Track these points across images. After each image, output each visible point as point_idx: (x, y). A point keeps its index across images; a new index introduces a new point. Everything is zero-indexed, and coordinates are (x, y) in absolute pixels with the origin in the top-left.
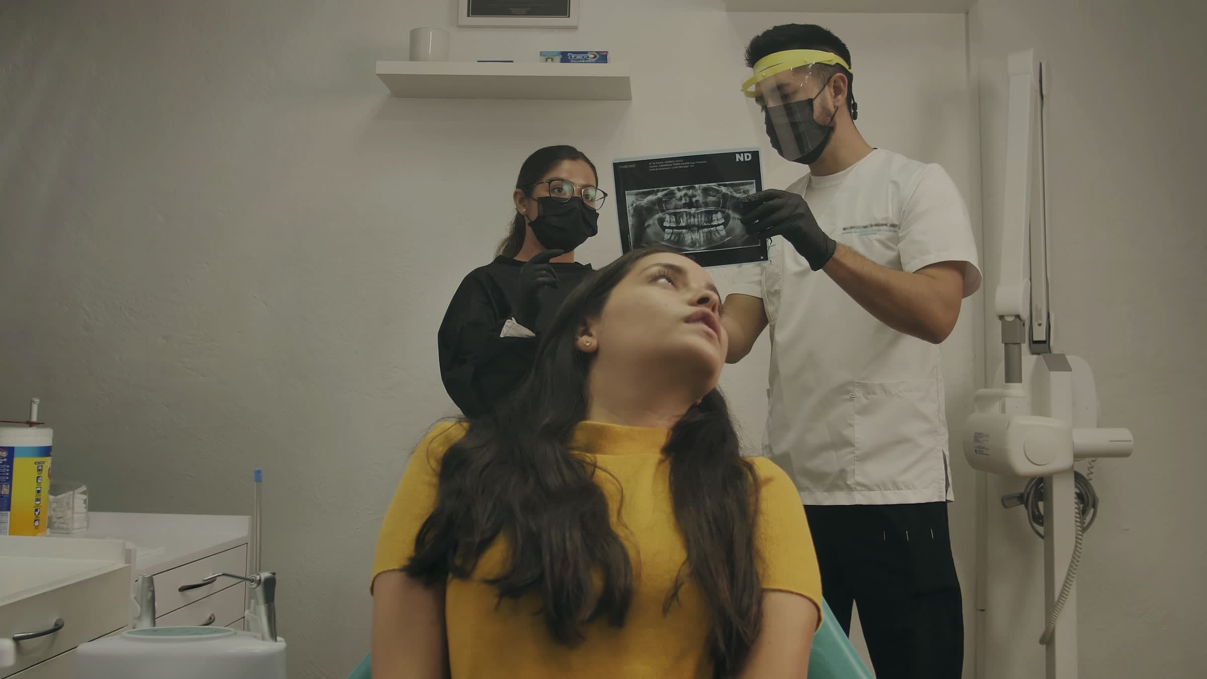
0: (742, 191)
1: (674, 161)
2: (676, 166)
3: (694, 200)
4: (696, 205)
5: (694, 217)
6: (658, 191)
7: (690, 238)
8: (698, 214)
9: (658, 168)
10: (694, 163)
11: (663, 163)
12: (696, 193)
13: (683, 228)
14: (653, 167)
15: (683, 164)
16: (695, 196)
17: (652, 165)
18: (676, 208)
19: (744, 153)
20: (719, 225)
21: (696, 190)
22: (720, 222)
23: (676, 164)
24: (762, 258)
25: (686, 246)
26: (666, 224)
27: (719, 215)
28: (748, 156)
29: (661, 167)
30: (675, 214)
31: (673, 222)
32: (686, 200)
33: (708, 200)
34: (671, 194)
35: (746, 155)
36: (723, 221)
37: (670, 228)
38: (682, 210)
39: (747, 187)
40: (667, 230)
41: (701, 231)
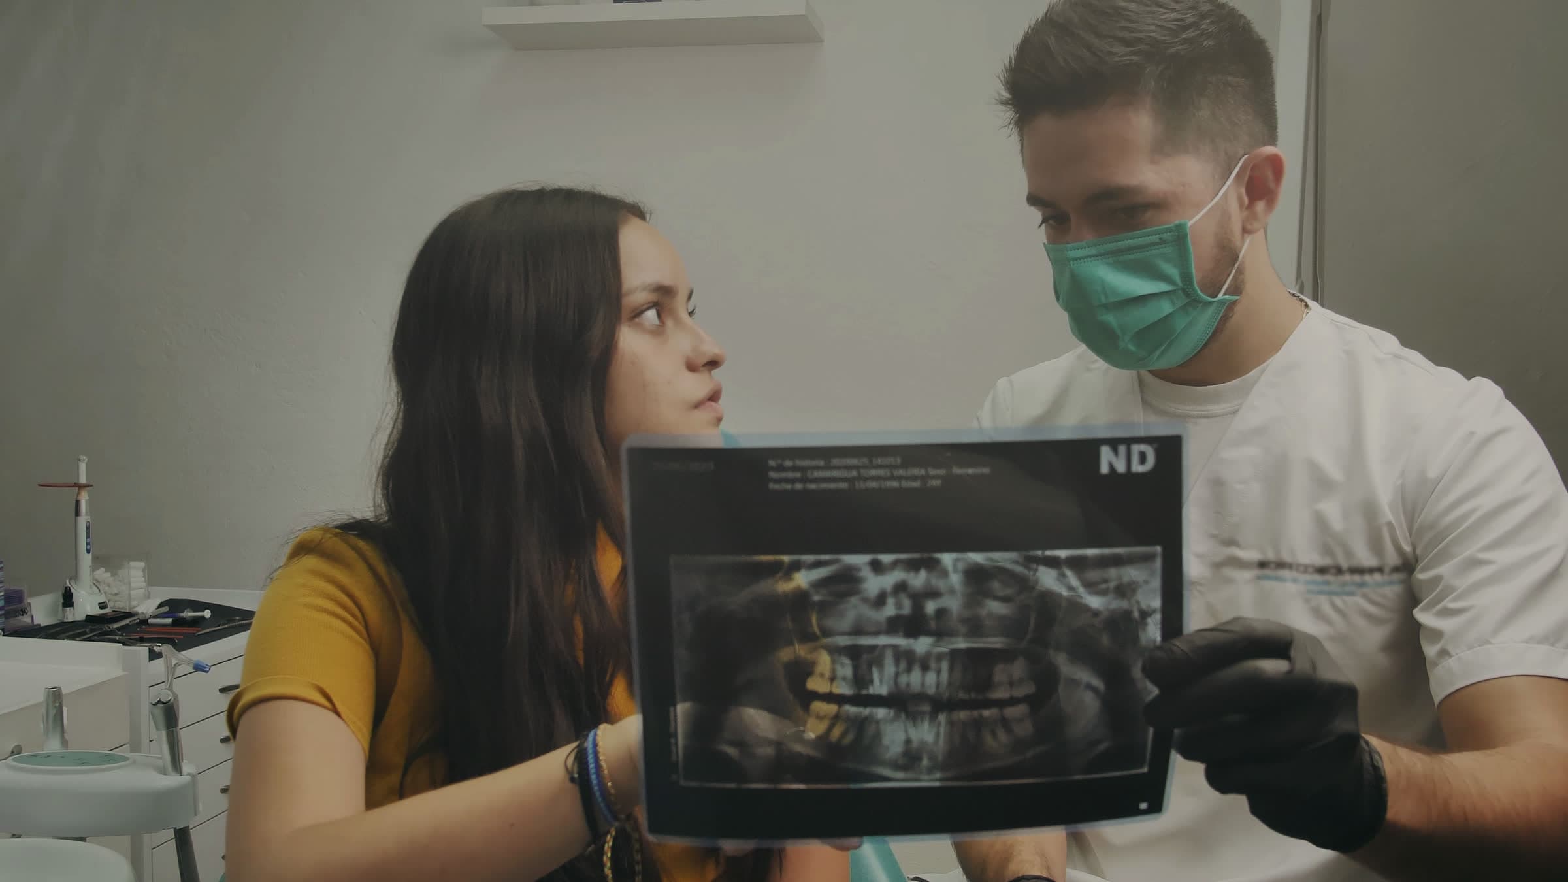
0: (1112, 585)
1: (865, 460)
2: (873, 478)
3: (931, 607)
4: (940, 628)
5: (925, 668)
6: (796, 567)
7: (900, 736)
8: (939, 657)
9: (804, 480)
10: (942, 472)
11: (821, 463)
12: (941, 584)
13: (878, 701)
14: (784, 475)
15: (901, 472)
16: (934, 594)
17: (781, 468)
18: (858, 631)
19: (1129, 441)
20: (1013, 701)
21: (945, 574)
22: (1019, 692)
23: (873, 472)
24: (1143, 806)
25: (883, 763)
26: (815, 684)
27: (1018, 668)
28: (1143, 458)
29: (816, 480)
30: (854, 653)
31: (844, 679)
32: (899, 605)
33: (983, 612)
34: (845, 582)
35: (1136, 449)
36: (1027, 689)
37: (829, 698)
38: (882, 640)
39: (1132, 573)
40: (818, 706)
41: (942, 718)
